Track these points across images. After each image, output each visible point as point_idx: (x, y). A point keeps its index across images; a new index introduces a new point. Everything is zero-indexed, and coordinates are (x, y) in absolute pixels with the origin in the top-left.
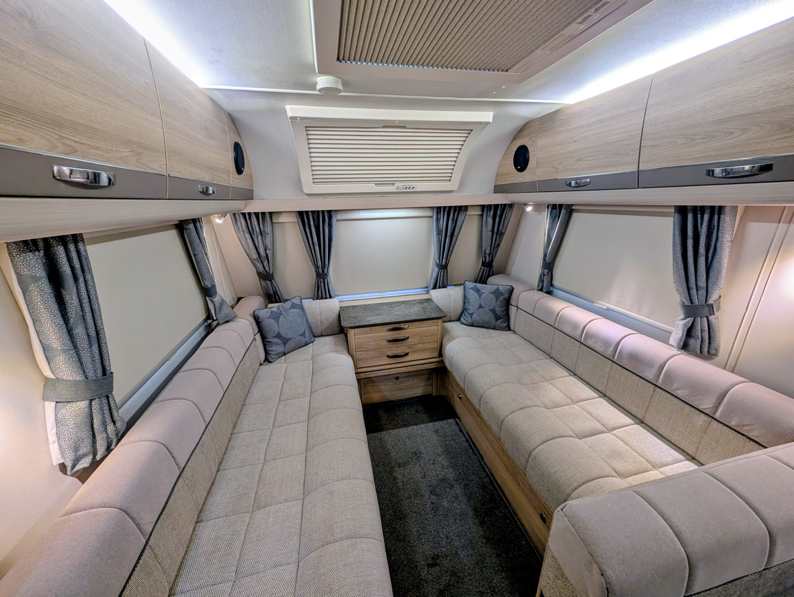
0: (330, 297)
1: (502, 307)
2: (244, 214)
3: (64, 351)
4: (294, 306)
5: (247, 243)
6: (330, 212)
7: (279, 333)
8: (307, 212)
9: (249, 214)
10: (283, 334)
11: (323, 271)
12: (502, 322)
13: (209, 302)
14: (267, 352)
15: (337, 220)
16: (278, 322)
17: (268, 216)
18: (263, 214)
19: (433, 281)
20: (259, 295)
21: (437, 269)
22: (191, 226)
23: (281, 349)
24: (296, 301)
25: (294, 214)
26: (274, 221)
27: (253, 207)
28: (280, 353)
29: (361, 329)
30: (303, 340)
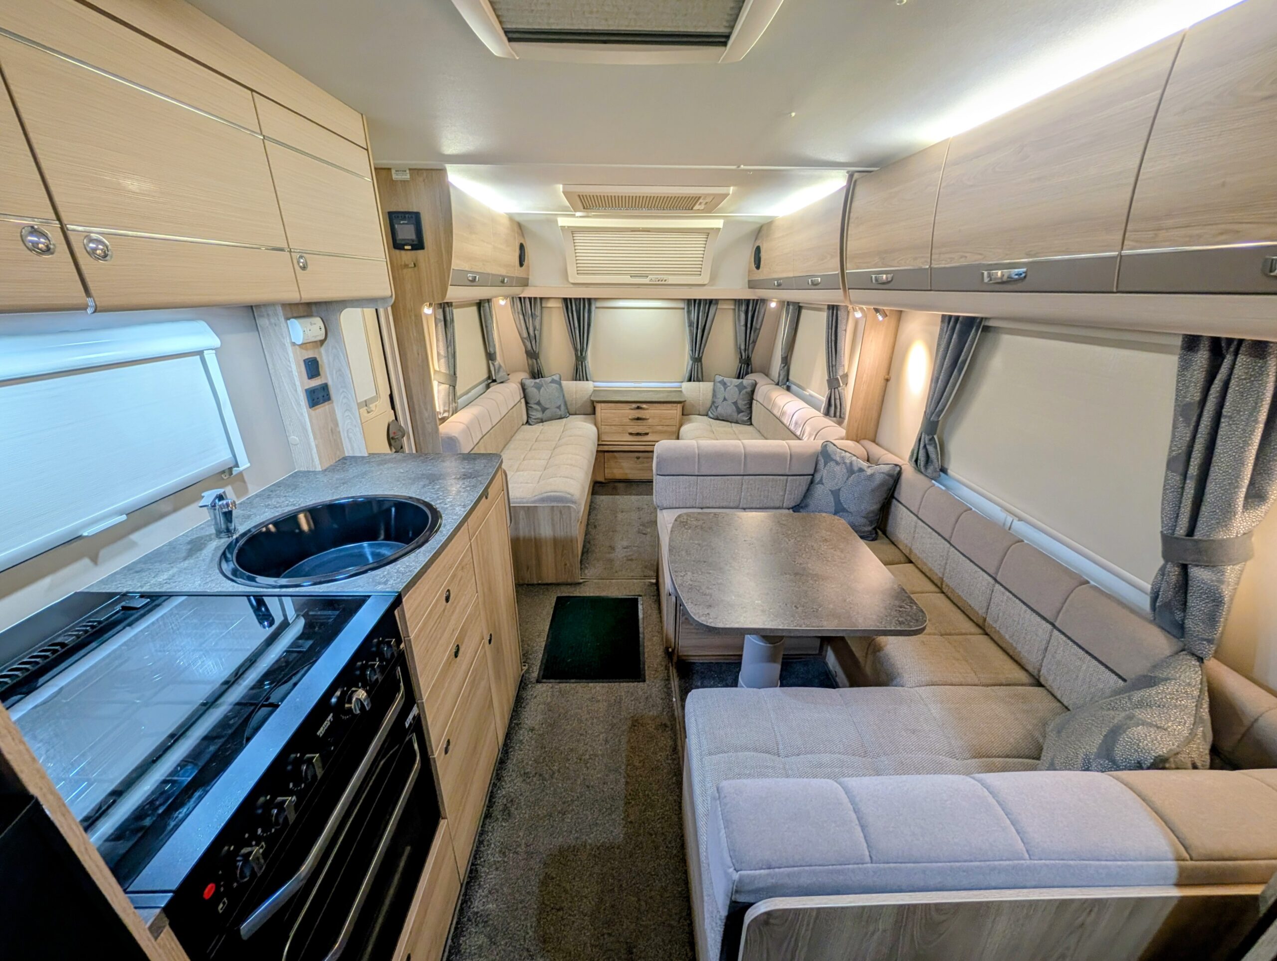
0: (587, 380)
1: (744, 401)
2: (520, 298)
3: (445, 357)
4: (553, 381)
5: (520, 323)
6: (589, 300)
7: (539, 401)
8: (570, 299)
9: (524, 298)
10: (542, 402)
11: (581, 354)
12: (744, 416)
13: (491, 365)
14: (528, 416)
15: (596, 308)
16: (539, 391)
17: (539, 301)
18: (535, 298)
19: (687, 375)
20: (525, 371)
21: (691, 362)
22: (487, 305)
23: (539, 415)
24: (556, 378)
25: (560, 300)
26: (543, 305)
27: (528, 293)
28: (537, 419)
29: (606, 404)
30: (559, 413)
